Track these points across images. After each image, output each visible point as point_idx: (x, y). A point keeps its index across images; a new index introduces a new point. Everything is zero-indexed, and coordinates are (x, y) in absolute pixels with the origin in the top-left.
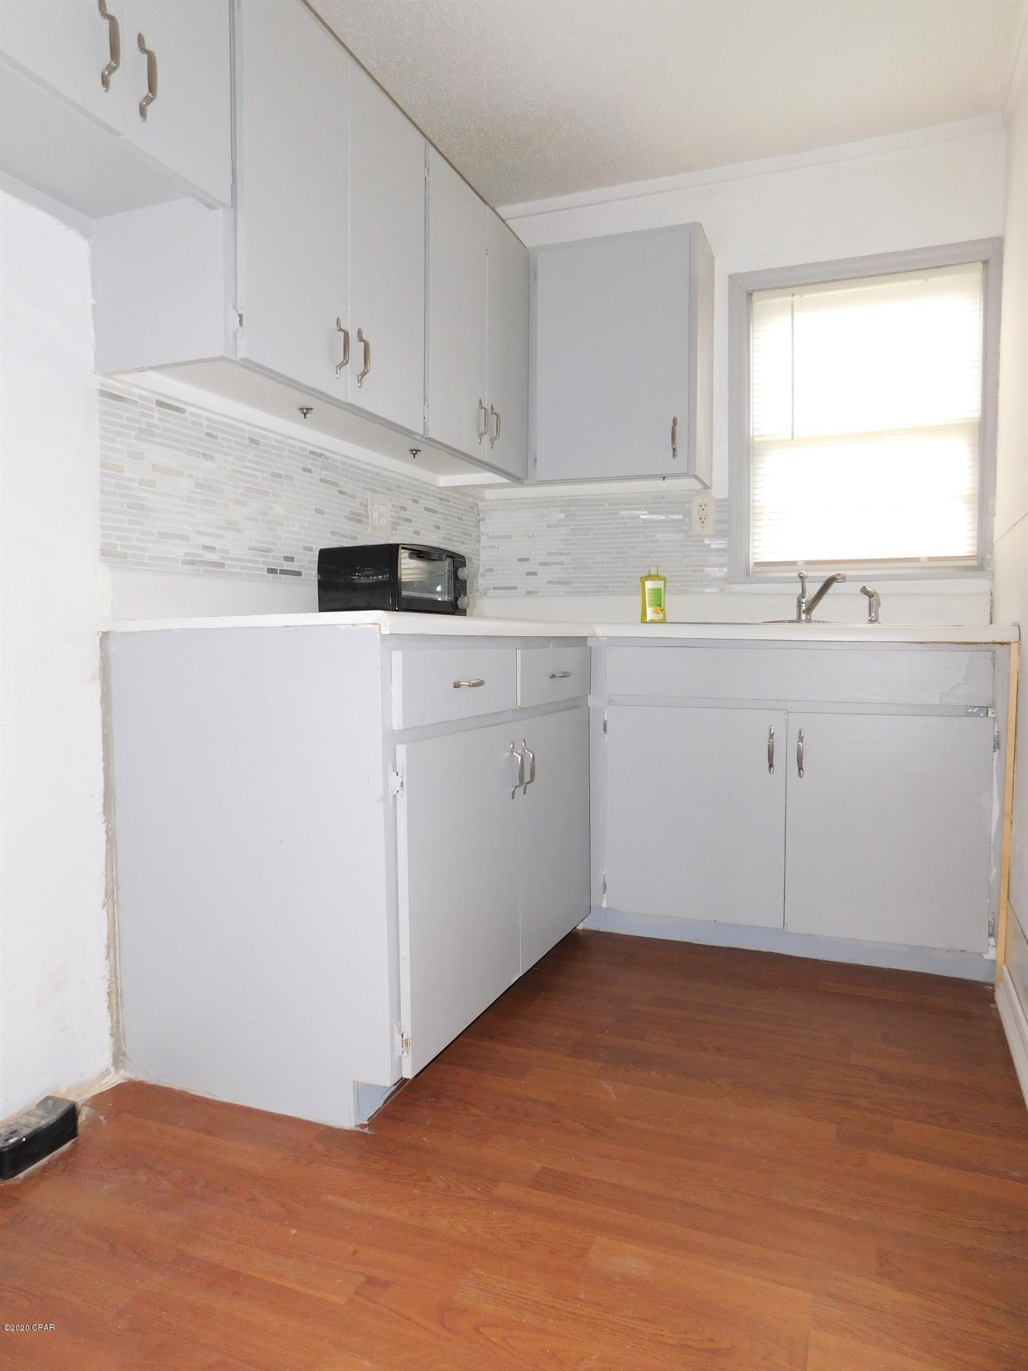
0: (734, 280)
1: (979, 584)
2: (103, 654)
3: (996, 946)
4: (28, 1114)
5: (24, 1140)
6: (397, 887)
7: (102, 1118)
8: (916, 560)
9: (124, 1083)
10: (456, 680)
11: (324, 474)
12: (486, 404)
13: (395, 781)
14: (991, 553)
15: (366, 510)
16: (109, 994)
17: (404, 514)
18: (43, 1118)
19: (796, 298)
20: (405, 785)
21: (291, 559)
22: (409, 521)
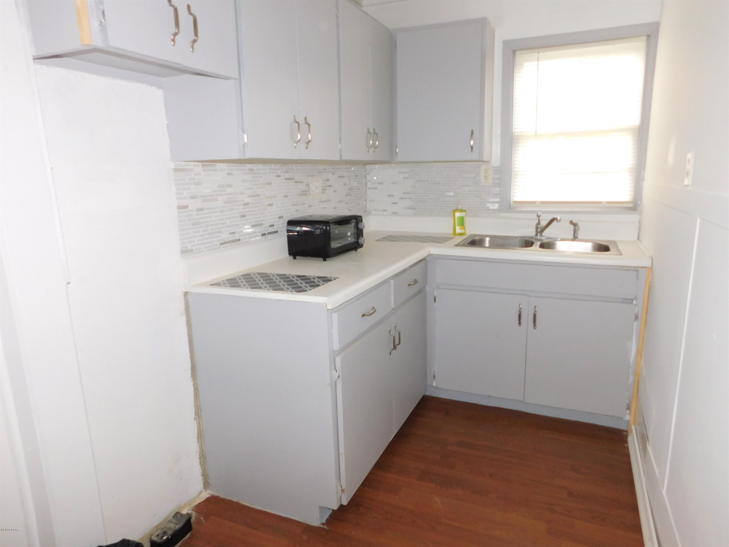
0: (506, 43)
1: (633, 217)
2: (185, 302)
3: (630, 414)
4: (170, 522)
5: (170, 537)
6: (337, 420)
7: (202, 518)
8: (600, 203)
9: (210, 497)
10: (363, 313)
11: (287, 175)
12: (371, 131)
13: (335, 375)
14: (641, 200)
15: (309, 188)
16: (200, 458)
17: (328, 183)
18: (177, 524)
19: (541, 54)
20: (340, 377)
21: (272, 226)
22: (331, 186)
